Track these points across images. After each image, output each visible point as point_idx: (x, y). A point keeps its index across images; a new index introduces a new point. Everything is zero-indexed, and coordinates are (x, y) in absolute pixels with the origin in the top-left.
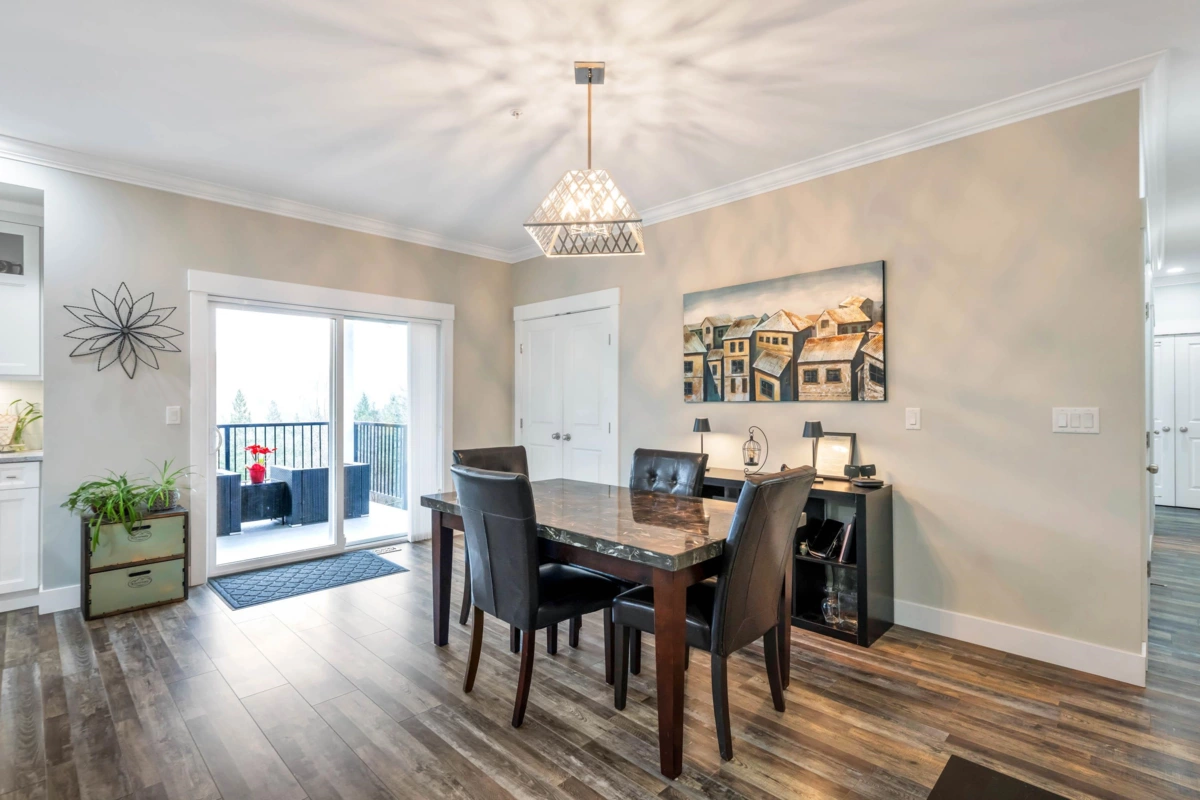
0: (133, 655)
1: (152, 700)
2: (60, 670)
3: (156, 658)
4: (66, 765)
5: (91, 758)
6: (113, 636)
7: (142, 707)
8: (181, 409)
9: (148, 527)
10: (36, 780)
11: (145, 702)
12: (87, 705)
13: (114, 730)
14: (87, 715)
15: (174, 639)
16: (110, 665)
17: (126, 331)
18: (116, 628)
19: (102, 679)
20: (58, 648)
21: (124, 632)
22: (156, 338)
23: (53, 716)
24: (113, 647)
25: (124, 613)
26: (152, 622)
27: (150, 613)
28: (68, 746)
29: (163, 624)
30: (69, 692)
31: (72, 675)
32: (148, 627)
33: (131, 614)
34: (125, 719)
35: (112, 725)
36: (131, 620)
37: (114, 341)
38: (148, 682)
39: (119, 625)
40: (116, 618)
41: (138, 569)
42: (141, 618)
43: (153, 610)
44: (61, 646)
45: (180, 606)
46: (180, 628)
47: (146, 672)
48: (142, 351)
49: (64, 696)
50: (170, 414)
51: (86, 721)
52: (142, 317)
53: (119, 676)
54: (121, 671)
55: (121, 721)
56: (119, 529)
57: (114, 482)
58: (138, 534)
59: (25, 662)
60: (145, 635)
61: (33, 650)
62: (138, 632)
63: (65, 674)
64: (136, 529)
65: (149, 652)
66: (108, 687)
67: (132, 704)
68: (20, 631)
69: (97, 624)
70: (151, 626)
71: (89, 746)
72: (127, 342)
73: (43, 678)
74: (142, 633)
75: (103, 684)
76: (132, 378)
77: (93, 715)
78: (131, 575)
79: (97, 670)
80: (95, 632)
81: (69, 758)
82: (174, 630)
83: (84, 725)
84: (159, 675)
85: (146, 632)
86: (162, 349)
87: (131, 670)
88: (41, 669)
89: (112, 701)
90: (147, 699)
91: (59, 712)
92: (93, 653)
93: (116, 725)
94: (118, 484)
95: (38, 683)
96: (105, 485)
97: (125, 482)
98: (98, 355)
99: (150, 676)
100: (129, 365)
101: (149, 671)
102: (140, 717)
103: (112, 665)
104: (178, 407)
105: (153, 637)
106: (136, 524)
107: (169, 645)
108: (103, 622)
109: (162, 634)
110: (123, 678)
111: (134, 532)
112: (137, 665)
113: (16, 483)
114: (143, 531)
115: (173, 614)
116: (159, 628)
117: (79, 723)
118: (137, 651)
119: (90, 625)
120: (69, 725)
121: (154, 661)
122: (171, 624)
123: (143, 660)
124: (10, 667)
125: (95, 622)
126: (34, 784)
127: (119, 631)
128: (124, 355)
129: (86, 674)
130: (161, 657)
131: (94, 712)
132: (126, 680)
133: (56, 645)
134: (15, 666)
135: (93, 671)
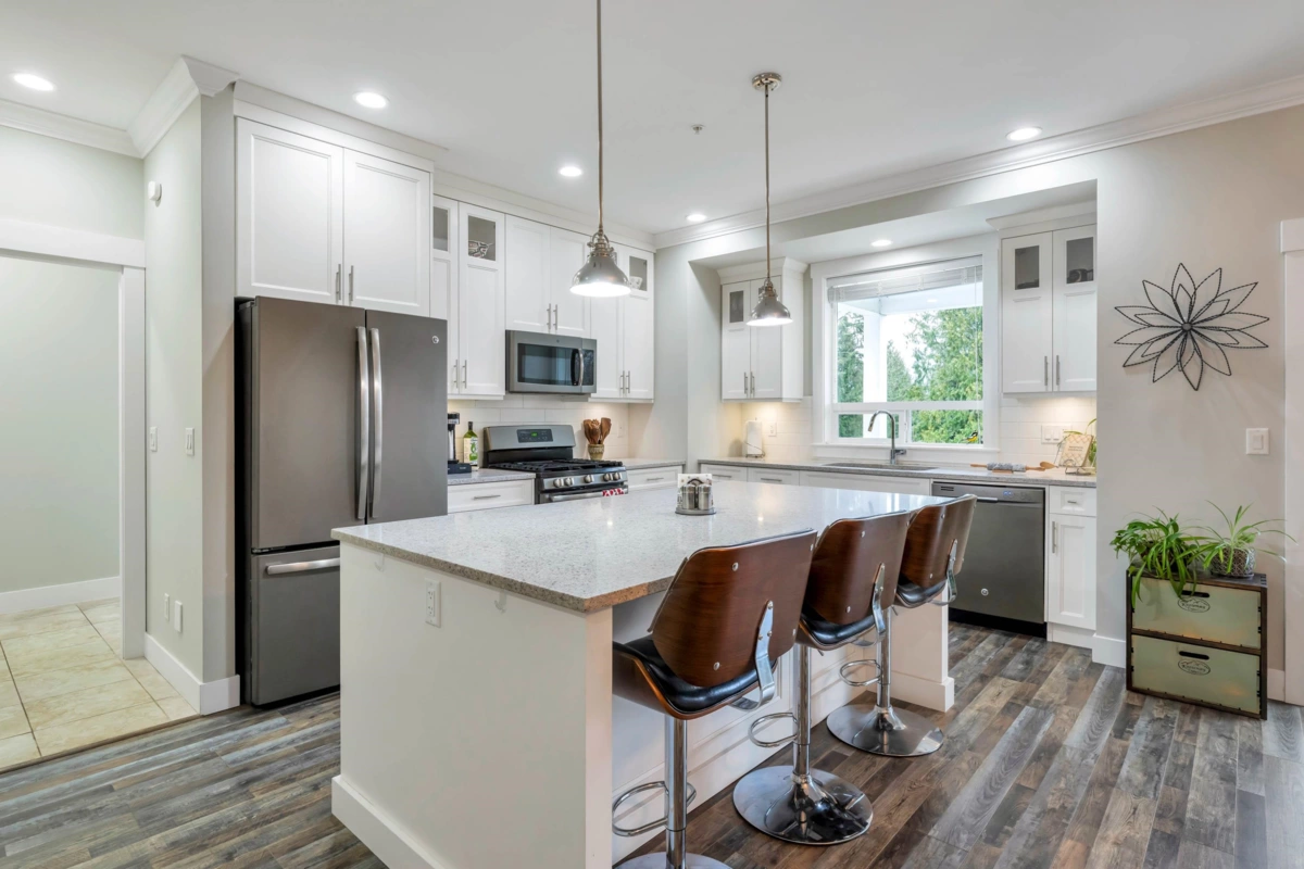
0: (1145, 761)
1: (1122, 839)
2: (1065, 736)
3: (1166, 784)
4: (994, 850)
5: (1015, 861)
6: (1141, 723)
7: (1104, 839)
8: (1269, 432)
9: (1206, 595)
10: (962, 845)
11: (1112, 834)
12: (1058, 794)
13: (1058, 845)
14: (1050, 806)
15: (1208, 768)
16: (1113, 759)
17: (1187, 327)
18: (1151, 714)
19: (1093, 771)
20: (1082, 707)
21: (1157, 725)
22: (1228, 331)
23: (1023, 784)
24: (1132, 738)
25: (1171, 699)
26: (1197, 729)
27: (1203, 716)
28: (1010, 829)
29: (1208, 740)
30: (1054, 767)
31: (1072, 749)
32: (1188, 733)
33: (1179, 705)
34: (1078, 840)
35: (1060, 839)
36: (1175, 713)
37: (1173, 342)
38: (1135, 809)
39: (1157, 714)
40: (1161, 702)
41: (1195, 649)
42: (1188, 718)
43: (1208, 711)
44: (1087, 706)
45: (1247, 723)
46: (1226, 756)
47: (1141, 793)
48: (1210, 352)
49: (1047, 768)
50: (1252, 439)
51: (1045, 812)
52: (1209, 304)
53: (1111, 780)
54: (1117, 775)
55: (1072, 839)
56: (1166, 587)
57: (1160, 526)
58: (1193, 601)
59: (1046, 708)
60: (1176, 742)
61: (1061, 698)
62: (1172, 734)
63: (1065, 743)
64: (1187, 593)
65: (1165, 769)
66: (1091, 786)
67: (1098, 825)
68: (1065, 672)
69: (1136, 700)
70: (1192, 734)
71: (1025, 846)
72: (1189, 341)
73: (1048, 735)
74: (1175, 737)
75: (1089, 779)
76: (1197, 390)
77: (1053, 810)
78: (1183, 654)
79: (1096, 756)
80: (1129, 707)
81: (1000, 845)
82: (1217, 755)
83: (1038, 816)
84: (1154, 809)
85: (1180, 739)
86: (1236, 346)
87: (1129, 780)
88: (1053, 724)
89: (1082, 805)
90: (1117, 832)
91: (1030, 784)
92: (1108, 731)
93: (1064, 841)
94: (1166, 529)
95: (1039, 738)
96: (1151, 527)
97: (1176, 527)
98: (1153, 362)
99: (1142, 803)
100: (1194, 375)
101: (1146, 795)
102: (1093, 850)
103: (1115, 760)
104: (1266, 430)
105: (1184, 750)
106: (1188, 587)
107: (1195, 774)
108: (1144, 700)
109: (1197, 754)
110: (1113, 785)
111: (1186, 597)
112: (1139, 777)
113: (1078, 509)
114: (1198, 599)
115: (1232, 731)
116: (1200, 742)
117: (1037, 810)
118: (1152, 759)
119: (1128, 697)
120: (1027, 804)
121: (1162, 785)
122: (1219, 745)
123: (1151, 776)
124: (1032, 706)
125: (1135, 695)
126: (958, 848)
127: (1153, 720)
128: (1185, 358)
129: (1084, 755)
130: (1174, 785)
131: (1057, 807)
132: (1114, 790)
133: (1081, 705)
134: (1036, 707)
135: (1092, 755)
